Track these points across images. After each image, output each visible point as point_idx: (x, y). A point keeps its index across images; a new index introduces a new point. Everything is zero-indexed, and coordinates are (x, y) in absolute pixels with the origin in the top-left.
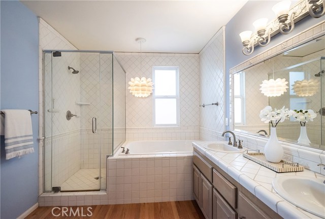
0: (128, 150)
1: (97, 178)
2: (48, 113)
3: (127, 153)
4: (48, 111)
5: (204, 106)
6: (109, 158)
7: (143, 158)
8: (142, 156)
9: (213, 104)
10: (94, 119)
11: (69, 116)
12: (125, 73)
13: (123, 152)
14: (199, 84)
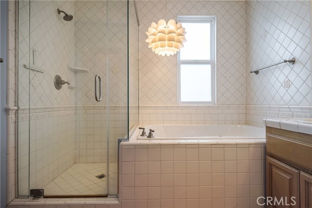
0: (151, 131)
1: (101, 177)
2: (25, 69)
3: (150, 136)
4: (25, 66)
5: (257, 72)
6: (123, 143)
7: (179, 144)
8: (176, 142)
9: (285, 61)
10: (97, 79)
11: (59, 83)
12: (139, 25)
13: (143, 135)
14: (246, 42)
